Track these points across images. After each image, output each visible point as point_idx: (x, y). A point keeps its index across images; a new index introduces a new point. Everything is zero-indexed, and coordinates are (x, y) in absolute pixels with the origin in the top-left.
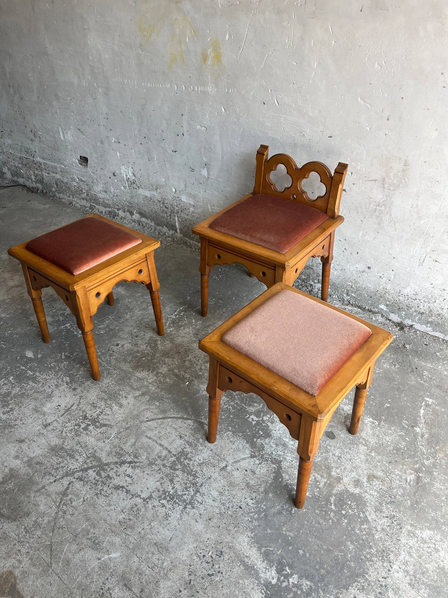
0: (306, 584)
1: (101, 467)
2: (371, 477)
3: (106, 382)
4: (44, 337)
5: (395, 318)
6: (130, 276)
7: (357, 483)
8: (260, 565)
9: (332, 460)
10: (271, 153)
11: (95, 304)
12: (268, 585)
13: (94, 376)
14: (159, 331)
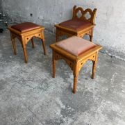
0: (73, 110)
1: (24, 81)
2: (96, 89)
3: (29, 64)
4: (15, 54)
5: (110, 54)
6: (37, 35)
7: (92, 89)
8: (61, 104)
9: (85, 84)
10: (77, 7)
11: (27, 41)
12: (62, 109)
13: (26, 62)
14: (45, 54)
